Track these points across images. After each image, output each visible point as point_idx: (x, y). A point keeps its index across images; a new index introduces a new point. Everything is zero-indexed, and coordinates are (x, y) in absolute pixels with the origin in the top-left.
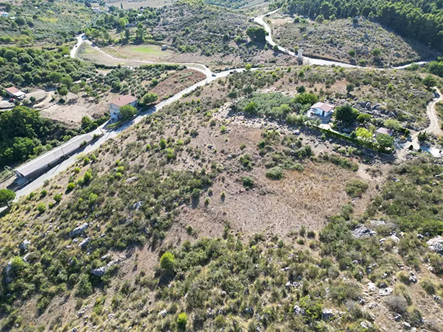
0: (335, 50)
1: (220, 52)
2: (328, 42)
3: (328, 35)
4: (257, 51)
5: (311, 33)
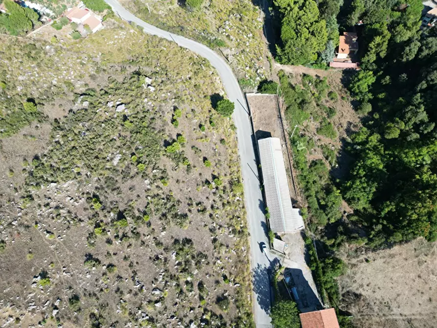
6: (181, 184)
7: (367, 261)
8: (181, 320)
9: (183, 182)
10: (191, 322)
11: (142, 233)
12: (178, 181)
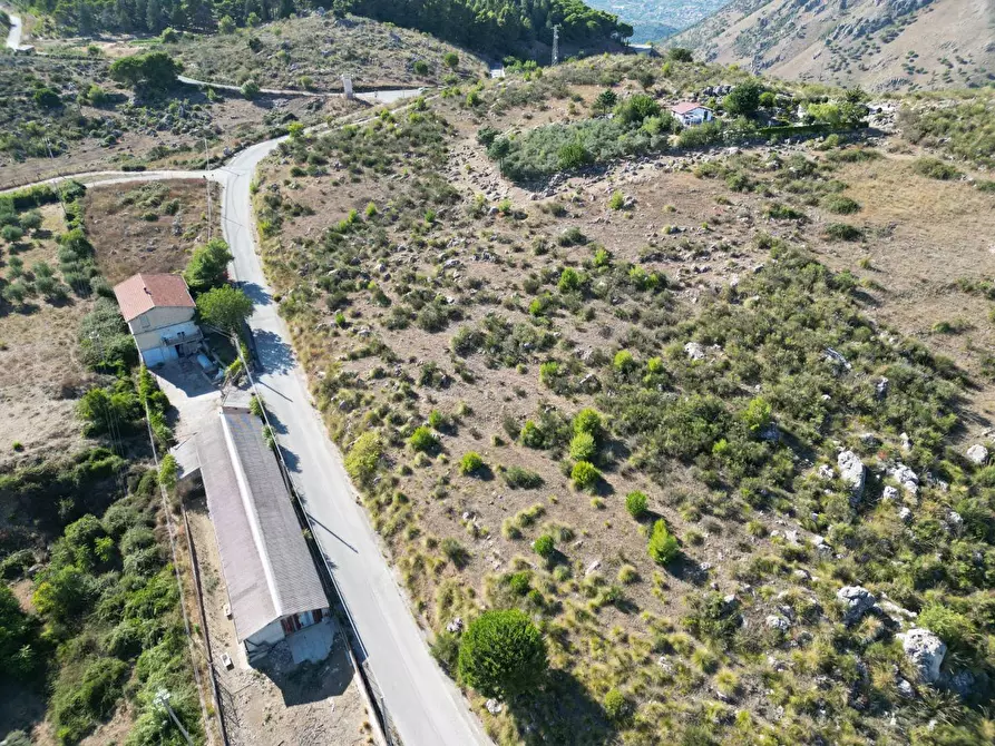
0: (376, 69)
1: (80, 138)
2: (347, 59)
3: (328, 45)
4: (198, 109)
5: (285, 47)
6: (510, 393)
7: (19, 448)
8: (399, 263)
9: (508, 400)
10: (383, 270)
11: (529, 296)
12: (522, 394)
